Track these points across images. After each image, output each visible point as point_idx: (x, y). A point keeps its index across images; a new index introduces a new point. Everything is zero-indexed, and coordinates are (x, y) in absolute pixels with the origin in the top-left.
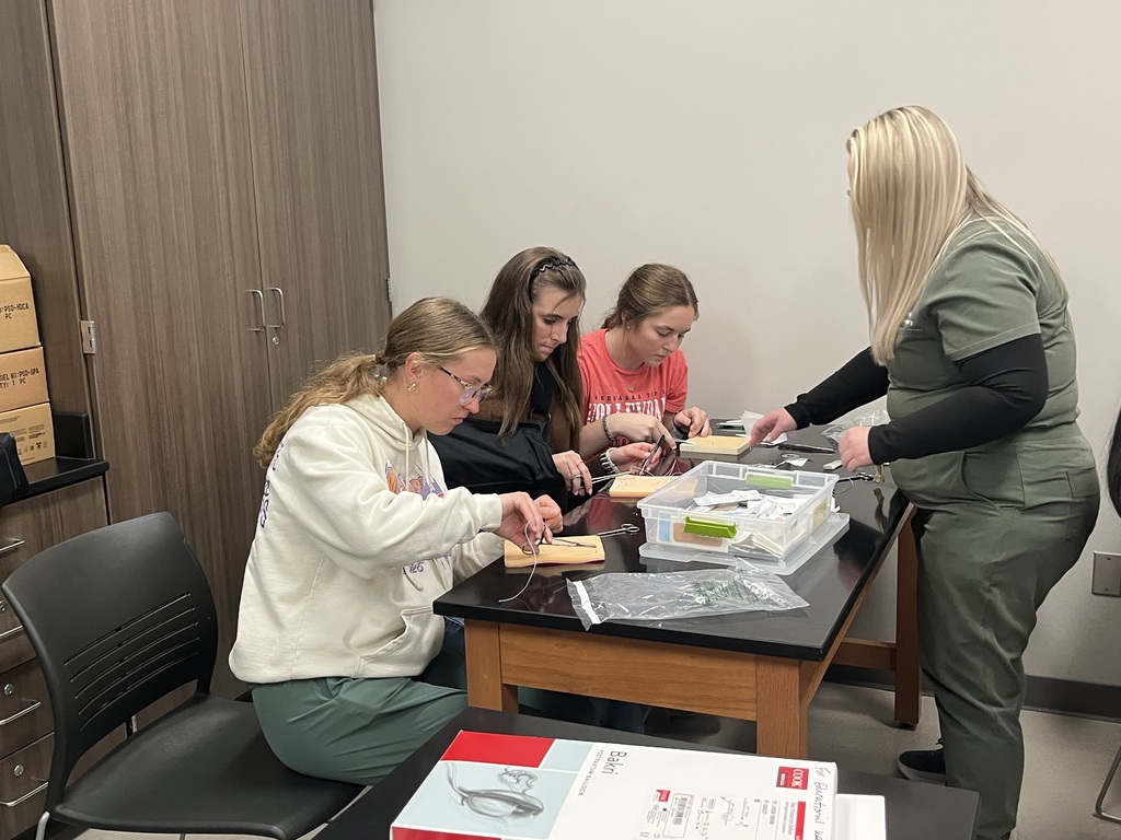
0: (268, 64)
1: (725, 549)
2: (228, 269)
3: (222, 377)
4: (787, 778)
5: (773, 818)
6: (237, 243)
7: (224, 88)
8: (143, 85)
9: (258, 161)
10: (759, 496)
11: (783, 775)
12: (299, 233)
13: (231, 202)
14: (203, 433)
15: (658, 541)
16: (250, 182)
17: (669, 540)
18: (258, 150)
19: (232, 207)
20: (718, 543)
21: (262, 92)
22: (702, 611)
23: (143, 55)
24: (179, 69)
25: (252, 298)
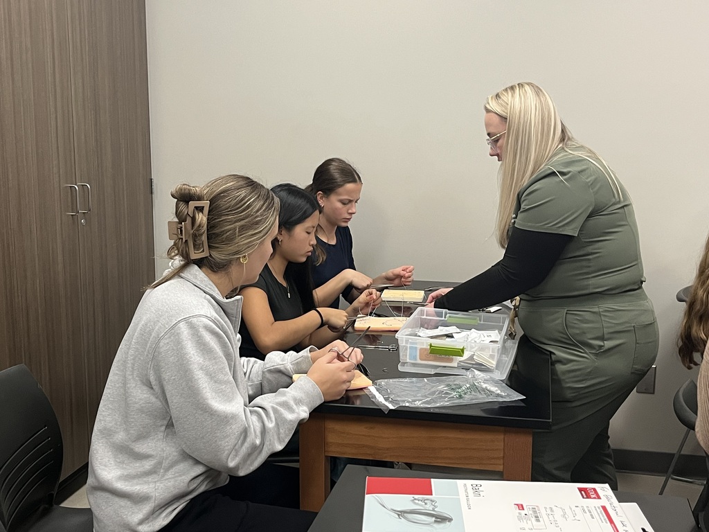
0: (82, 20)
1: (455, 364)
2: (55, 170)
3: (51, 248)
4: (586, 494)
5: (591, 515)
6: (61, 150)
7: (55, 37)
8: (5, 34)
9: (75, 91)
10: (458, 330)
11: (583, 492)
12: (99, 143)
13: (59, 120)
14: (38, 291)
15: (408, 360)
16: (70, 106)
17: (416, 360)
18: (75, 84)
19: (59, 125)
20: (451, 361)
21: (78, 40)
22: (457, 402)
23: (6, 11)
24: (28, 21)
25: (70, 191)
